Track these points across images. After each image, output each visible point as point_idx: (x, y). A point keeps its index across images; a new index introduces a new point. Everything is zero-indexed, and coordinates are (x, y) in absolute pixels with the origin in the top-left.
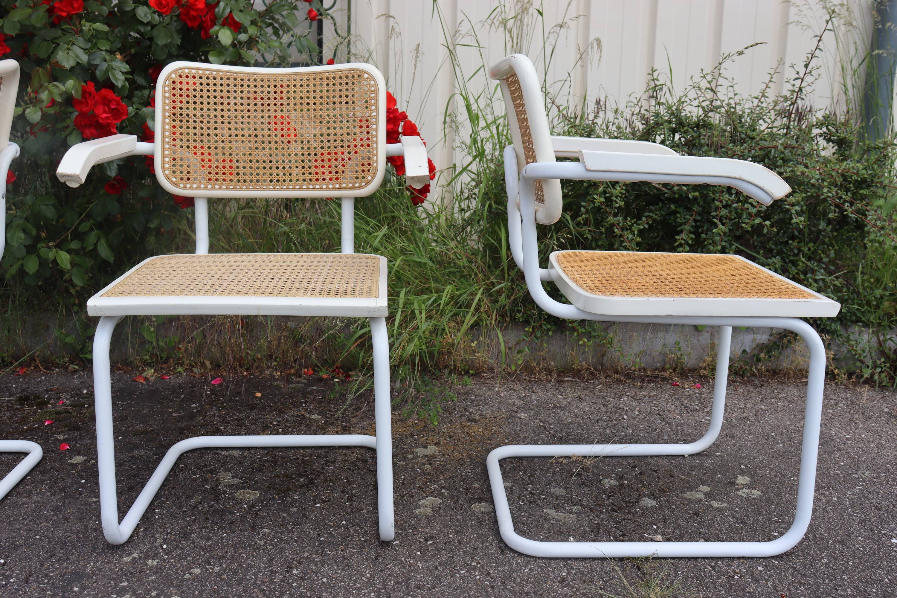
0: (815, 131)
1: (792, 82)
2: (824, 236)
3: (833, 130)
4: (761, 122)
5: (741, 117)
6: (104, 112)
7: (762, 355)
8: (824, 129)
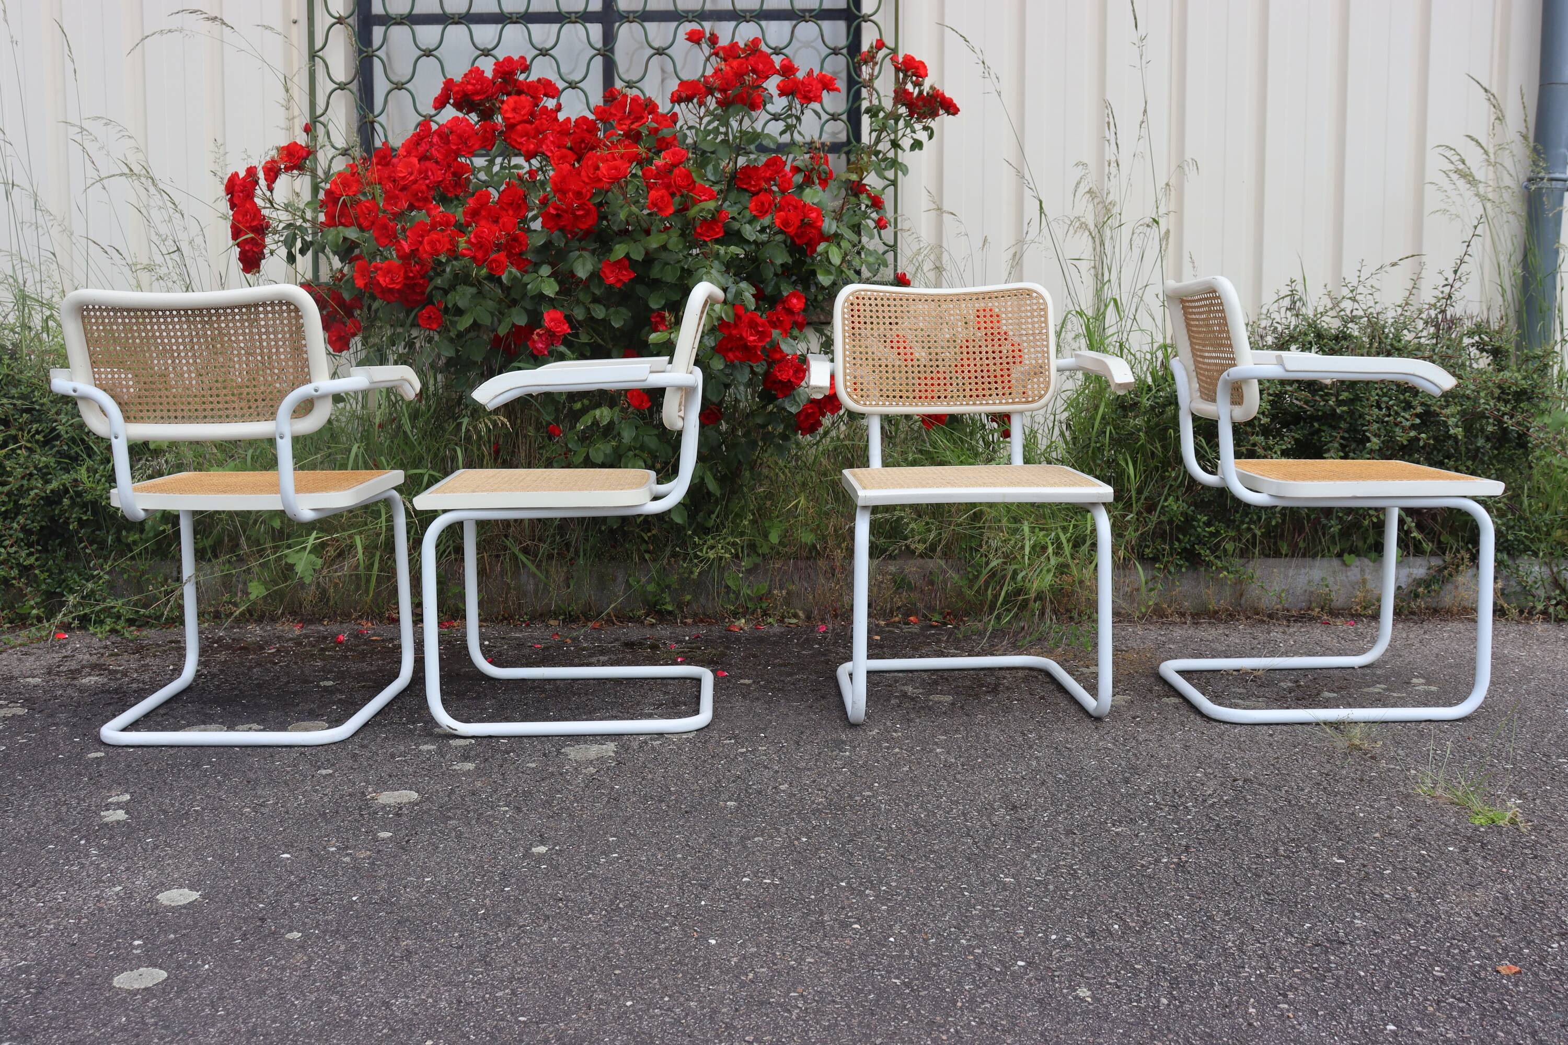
0: (1466, 341)
1: (1441, 289)
2: (1483, 454)
3: (1486, 339)
4: (1405, 332)
5: (1384, 327)
6: (752, 335)
7: (1421, 590)
8: (1477, 338)
